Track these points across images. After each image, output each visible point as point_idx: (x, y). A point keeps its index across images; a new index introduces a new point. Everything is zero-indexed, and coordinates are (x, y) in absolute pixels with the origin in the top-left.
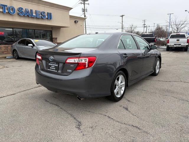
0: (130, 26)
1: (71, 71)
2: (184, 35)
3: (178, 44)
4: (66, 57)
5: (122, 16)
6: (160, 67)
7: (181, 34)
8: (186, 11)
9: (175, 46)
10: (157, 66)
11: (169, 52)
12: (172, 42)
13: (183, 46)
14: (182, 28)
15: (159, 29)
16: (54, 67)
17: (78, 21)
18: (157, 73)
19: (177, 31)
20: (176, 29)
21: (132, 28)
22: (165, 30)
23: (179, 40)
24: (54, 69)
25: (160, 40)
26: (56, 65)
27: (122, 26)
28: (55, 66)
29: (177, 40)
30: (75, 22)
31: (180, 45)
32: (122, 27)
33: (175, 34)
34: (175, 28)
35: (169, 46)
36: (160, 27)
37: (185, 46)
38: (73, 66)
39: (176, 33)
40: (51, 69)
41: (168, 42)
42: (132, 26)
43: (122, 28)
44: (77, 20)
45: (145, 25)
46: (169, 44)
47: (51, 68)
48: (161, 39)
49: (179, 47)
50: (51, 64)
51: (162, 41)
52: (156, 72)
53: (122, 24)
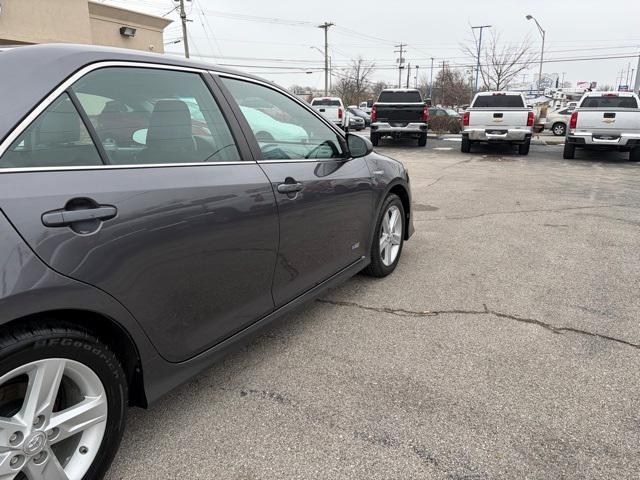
0: (352, 64)
2: (520, 97)
3: (496, 128)
5: (326, 27)
6: (406, 236)
7: (508, 93)
8: (529, 17)
9: (489, 136)
10: (388, 232)
11: (467, 157)
12: (481, 122)
13: (513, 138)
14: (515, 73)
15: (446, 76)
17: (134, 31)
18: (386, 262)
19: (498, 85)
20: (496, 77)
21: (358, 69)
22: (466, 82)
23: (500, 116)
25: (447, 115)
27: (326, 61)
29: (496, 116)
30: (122, 31)
31: (503, 132)
32: (326, 66)
33: (490, 93)
34: (492, 73)
35: (470, 137)
36: (452, 70)
37: (522, 137)
39: (493, 90)
41: (467, 123)
42: (360, 61)
43: (326, 69)
44: (131, 25)
45: (402, 60)
46: (468, 129)
48: (451, 112)
49: (501, 140)
51: (452, 117)
52: (381, 263)
53: (326, 56)
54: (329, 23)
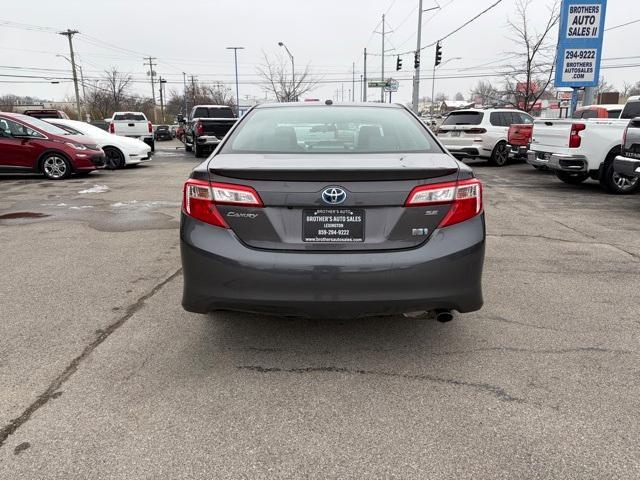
0: (106, 75)
1: (426, 230)
4: (408, 186)
5: (69, 34)
8: (281, 44)
16: (342, 225)
21: (113, 82)
24: (346, 232)
26: (352, 219)
27: (74, 71)
28: (345, 223)
32: (75, 75)
38: (434, 212)
40: (327, 236)
42: (115, 73)
43: (75, 80)
45: (153, 73)
47: (320, 232)
50: (321, 219)
53: (74, 64)
54: (72, 29)
